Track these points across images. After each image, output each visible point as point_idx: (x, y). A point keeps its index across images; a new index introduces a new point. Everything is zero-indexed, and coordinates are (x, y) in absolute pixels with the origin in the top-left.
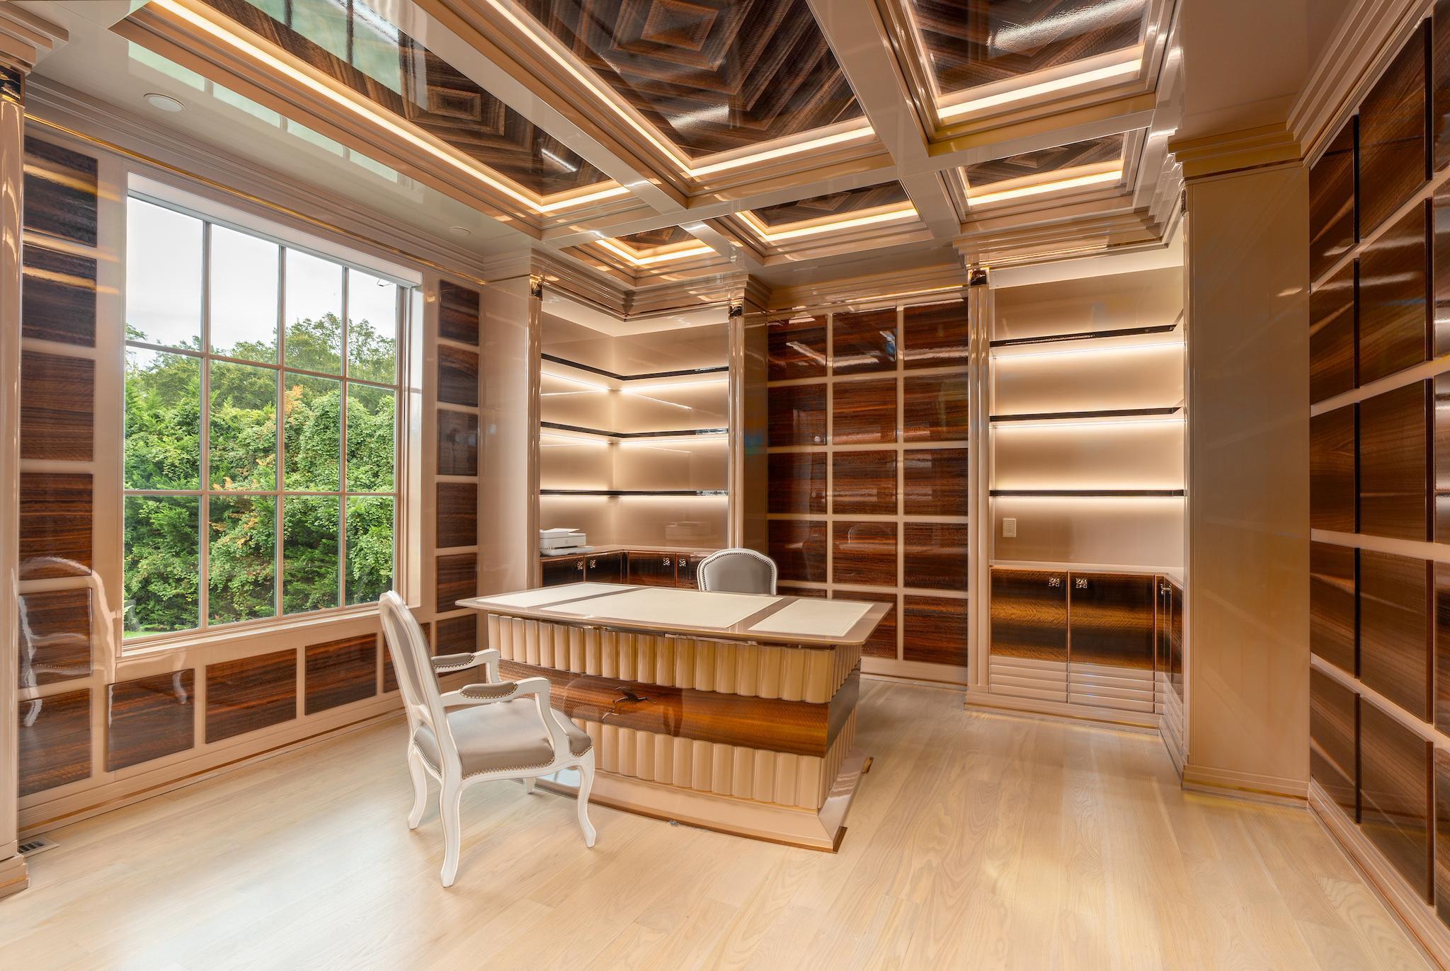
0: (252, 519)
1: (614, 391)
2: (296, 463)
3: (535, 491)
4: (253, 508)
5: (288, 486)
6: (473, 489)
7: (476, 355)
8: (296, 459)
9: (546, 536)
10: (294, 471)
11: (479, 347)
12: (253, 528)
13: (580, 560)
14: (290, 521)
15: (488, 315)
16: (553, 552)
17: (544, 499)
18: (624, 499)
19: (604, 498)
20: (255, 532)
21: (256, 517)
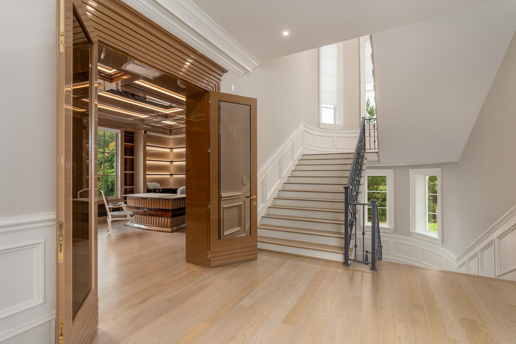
0: (100, 183)
1: (171, 151)
2: (113, 166)
3: (145, 174)
4: (100, 180)
5: (111, 173)
6: (133, 174)
7: (133, 146)
8: (113, 165)
9: (149, 184)
10: (113, 168)
11: (134, 144)
12: (100, 186)
13: (157, 189)
14: (111, 184)
15: (137, 136)
16: (150, 188)
17: (147, 176)
18: (174, 176)
19: (169, 176)
20: (101, 187)
21: (101, 183)
